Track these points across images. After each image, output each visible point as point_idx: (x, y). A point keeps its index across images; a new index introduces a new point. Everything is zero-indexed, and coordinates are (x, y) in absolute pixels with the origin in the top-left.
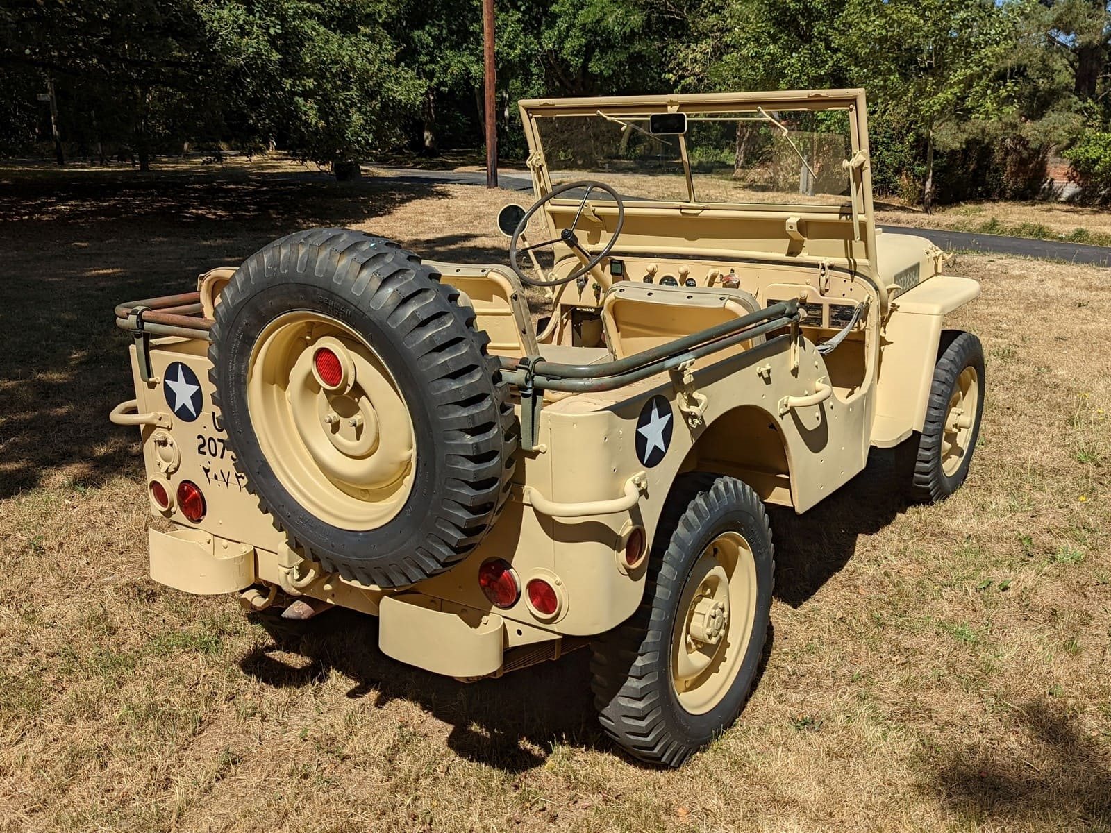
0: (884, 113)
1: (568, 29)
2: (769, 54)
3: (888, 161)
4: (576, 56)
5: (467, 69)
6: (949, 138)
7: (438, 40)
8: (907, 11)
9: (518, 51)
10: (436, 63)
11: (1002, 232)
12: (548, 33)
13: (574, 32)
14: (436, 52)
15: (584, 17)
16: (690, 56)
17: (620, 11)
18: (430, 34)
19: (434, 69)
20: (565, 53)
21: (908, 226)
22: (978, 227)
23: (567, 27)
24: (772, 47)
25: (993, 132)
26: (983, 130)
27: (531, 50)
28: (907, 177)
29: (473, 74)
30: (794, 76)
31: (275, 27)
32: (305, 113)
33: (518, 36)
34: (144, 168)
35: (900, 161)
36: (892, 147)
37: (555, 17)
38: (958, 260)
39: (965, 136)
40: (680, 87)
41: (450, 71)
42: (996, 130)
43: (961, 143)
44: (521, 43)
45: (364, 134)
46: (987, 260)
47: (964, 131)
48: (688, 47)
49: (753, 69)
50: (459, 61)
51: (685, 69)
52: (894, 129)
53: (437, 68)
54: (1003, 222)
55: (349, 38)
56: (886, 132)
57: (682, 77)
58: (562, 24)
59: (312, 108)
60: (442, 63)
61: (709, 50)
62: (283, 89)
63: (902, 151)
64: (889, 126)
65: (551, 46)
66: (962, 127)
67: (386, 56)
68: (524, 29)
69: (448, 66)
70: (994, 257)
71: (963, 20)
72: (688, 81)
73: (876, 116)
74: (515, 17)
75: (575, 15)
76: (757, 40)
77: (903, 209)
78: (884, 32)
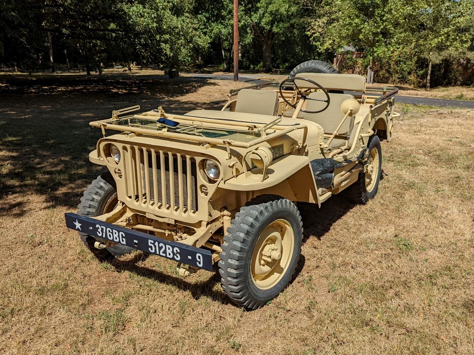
0: (403, 48)
1: (264, 14)
2: (355, 23)
3: (405, 69)
4: (267, 25)
5: (220, 31)
6: (435, 58)
7: (208, 19)
8: (423, 3)
9: (242, 23)
10: (207, 28)
11: (466, 99)
12: (255, 15)
13: (266, 15)
14: (207, 24)
15: (271, 8)
16: (317, 24)
17: (287, 6)
18: (205, 17)
19: (206, 31)
20: (262, 24)
21: (421, 97)
22: (454, 97)
23: (263, 13)
24: (357, 20)
25: (455, 56)
26: (450, 55)
27: (248, 23)
28: (414, 76)
29: (223, 33)
30: (366, 32)
31: (154, 14)
32: (165, 50)
33: (242, 17)
34: (89, 73)
35: (411, 69)
36: (407, 63)
37: (258, 9)
38: (453, 111)
39: (441, 58)
40: (312, 38)
41: (213, 32)
42: (456, 55)
43: (440, 61)
44: (244, 20)
45: (187, 58)
46: (466, 111)
47: (440, 55)
48: (316, 20)
49: (347, 29)
50: (217, 28)
51: (314, 29)
52: (408, 55)
53: (208, 31)
54: (466, 95)
55: (181, 17)
56: (405, 56)
57: (314, 33)
58: (261, 11)
59: (168, 47)
60: (210, 28)
61: (325, 22)
62: (156, 40)
63: (411, 65)
64: (406, 54)
65: (256, 21)
66: (440, 53)
67: (195, 26)
68: (245, 14)
69: (213, 30)
70: (469, 110)
71: (448, 6)
72: (316, 35)
73: (400, 49)
74: (241, 9)
75: (267, 7)
76: (350, 17)
77: (412, 89)
78: (411, 13)
